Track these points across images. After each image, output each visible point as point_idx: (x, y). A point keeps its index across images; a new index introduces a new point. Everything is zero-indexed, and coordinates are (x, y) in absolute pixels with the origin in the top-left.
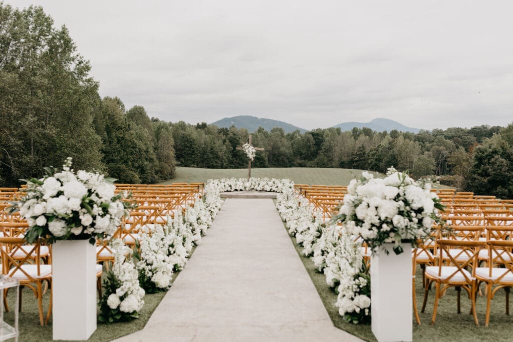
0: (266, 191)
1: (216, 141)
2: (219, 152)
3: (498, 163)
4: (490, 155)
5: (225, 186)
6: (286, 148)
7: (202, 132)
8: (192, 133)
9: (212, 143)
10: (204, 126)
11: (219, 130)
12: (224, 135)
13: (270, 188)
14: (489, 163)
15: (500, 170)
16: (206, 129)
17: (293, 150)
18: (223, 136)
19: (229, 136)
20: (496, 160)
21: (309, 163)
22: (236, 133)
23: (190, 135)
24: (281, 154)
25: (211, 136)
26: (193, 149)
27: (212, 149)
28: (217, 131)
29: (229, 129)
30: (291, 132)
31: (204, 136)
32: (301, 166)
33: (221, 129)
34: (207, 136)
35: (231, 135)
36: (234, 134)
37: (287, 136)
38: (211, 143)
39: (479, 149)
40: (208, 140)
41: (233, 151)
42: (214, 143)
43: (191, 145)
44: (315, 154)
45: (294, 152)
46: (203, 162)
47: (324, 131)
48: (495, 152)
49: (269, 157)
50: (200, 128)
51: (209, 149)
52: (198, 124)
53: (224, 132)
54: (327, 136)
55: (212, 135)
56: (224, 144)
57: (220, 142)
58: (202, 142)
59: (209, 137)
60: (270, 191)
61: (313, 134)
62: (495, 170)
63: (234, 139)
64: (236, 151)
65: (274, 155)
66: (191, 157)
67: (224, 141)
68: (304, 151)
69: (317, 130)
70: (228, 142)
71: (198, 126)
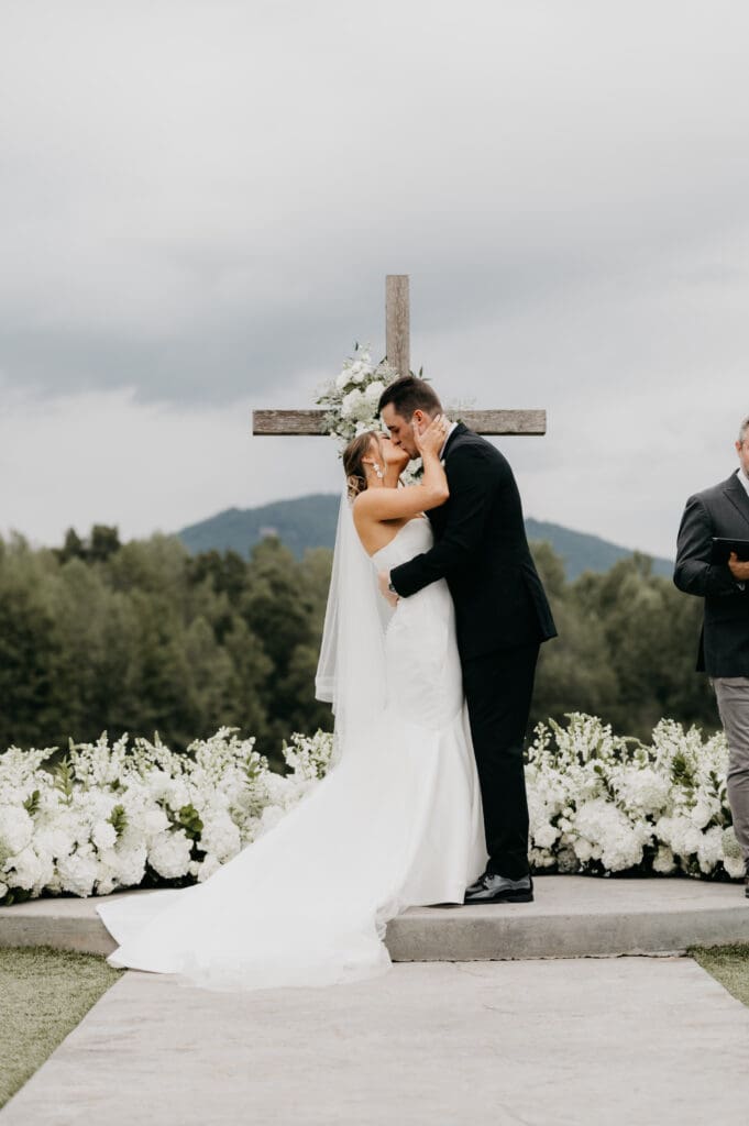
0: (595, 869)
1: (173, 626)
2: (193, 693)
5: (118, 821)
7: (94, 574)
8: (34, 582)
9: (154, 638)
10: (105, 541)
11: (188, 561)
12: (218, 589)
13: (646, 830)
16: (117, 558)
17: (618, 670)
18: (211, 595)
19: (248, 597)
22: (287, 576)
23: (22, 596)
25: (144, 597)
26: (41, 672)
27: (150, 671)
28: (181, 568)
29: (247, 559)
30: (602, 572)
31: (107, 598)
33: (203, 559)
34: (119, 599)
35: (261, 589)
36: (278, 587)
37: (578, 589)
38: (144, 638)
40: (129, 620)
41: (271, 681)
42: (164, 641)
43: (30, 653)
45: (622, 680)
50: (83, 555)
51: (133, 672)
52: (72, 537)
53: (221, 572)
55: (149, 590)
56: (220, 640)
57: (200, 631)
58: (95, 631)
59: (136, 602)
60: (642, 870)
63: (276, 611)
64: (294, 678)
66: (31, 720)
67: (222, 627)
70: (241, 630)
71: (73, 545)
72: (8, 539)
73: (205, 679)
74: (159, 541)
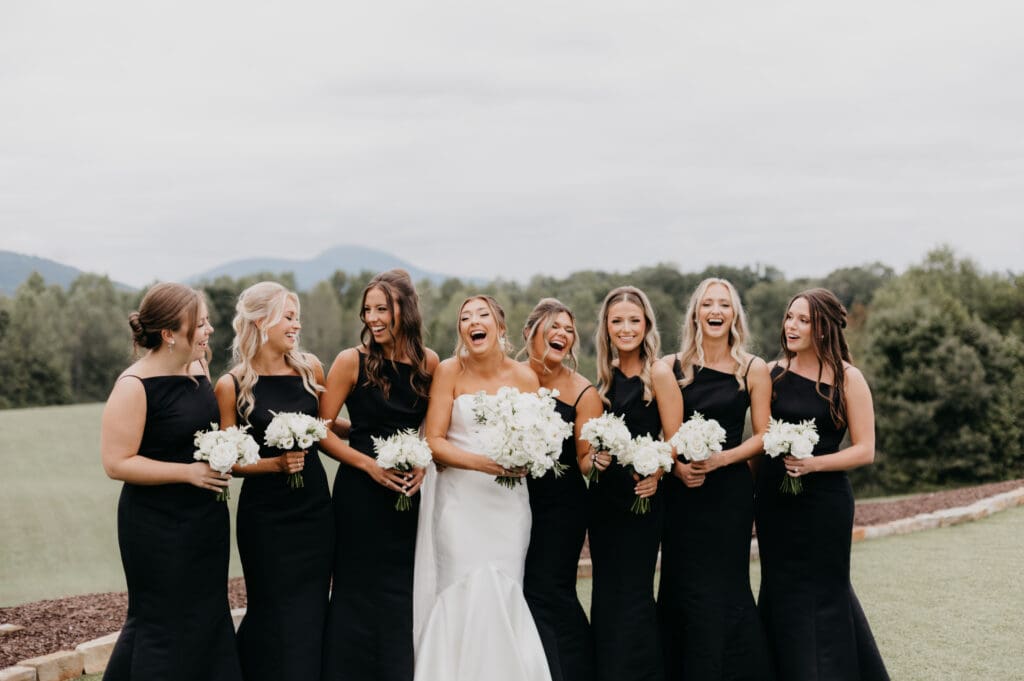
3: (958, 359)
4: (924, 338)
14: (928, 363)
15: (968, 378)
20: (950, 350)
39: (884, 321)
48: (939, 330)
62: (951, 380)
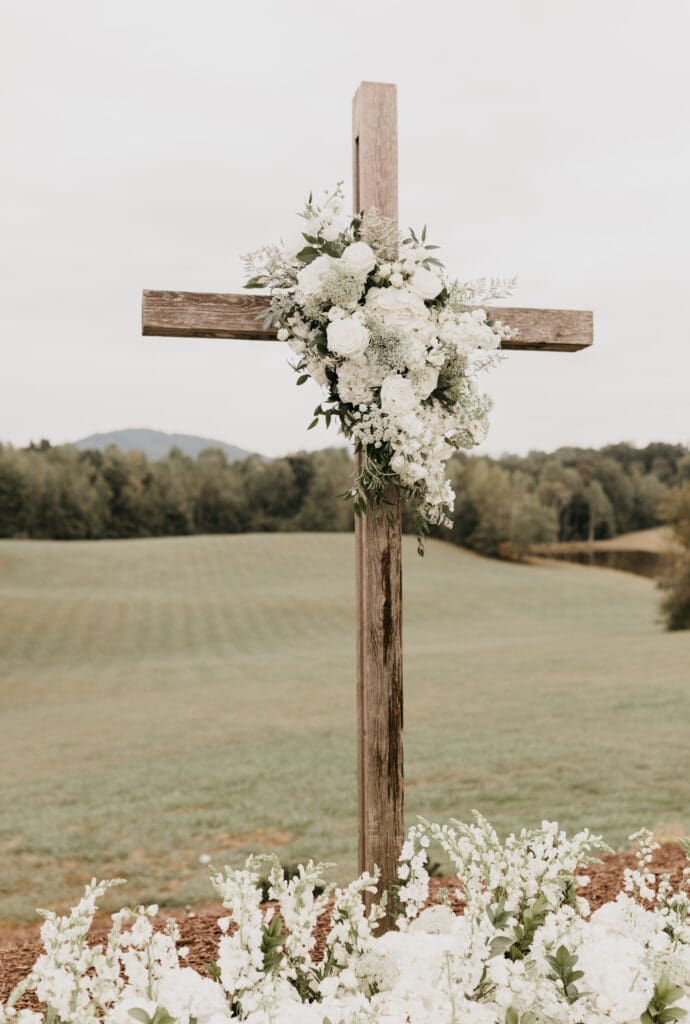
1: (73, 478)
2: (82, 504)
6: (232, 493)
7: (41, 458)
8: (16, 461)
9: (65, 483)
10: (45, 445)
12: (91, 464)
16: (50, 452)
17: (248, 496)
18: (89, 466)
19: (103, 467)
21: (284, 523)
22: (119, 460)
24: (221, 506)
25: (61, 467)
26: (18, 496)
27: (64, 496)
28: (76, 456)
29: (103, 452)
31: (46, 467)
32: (267, 529)
33: (86, 452)
34: (51, 467)
35: (108, 464)
36: (116, 464)
37: (233, 465)
38: (61, 483)
40: (55, 475)
41: (113, 501)
42: (70, 484)
43: (14, 489)
44: (295, 505)
45: (250, 501)
46: (43, 526)
47: (314, 455)
49: (196, 512)
50: (36, 450)
51: (57, 497)
52: (32, 444)
53: (93, 457)
54: (321, 464)
55: (63, 464)
56: (92, 484)
57: (83, 481)
59: (58, 468)
61: (291, 461)
63: (115, 473)
64: (121, 499)
65: (207, 508)
66: (15, 515)
67: (93, 479)
68: (272, 497)
69: (299, 453)
70: (101, 481)
71: (32, 447)
72: (5, 444)
73: (86, 499)
74: (68, 447)
